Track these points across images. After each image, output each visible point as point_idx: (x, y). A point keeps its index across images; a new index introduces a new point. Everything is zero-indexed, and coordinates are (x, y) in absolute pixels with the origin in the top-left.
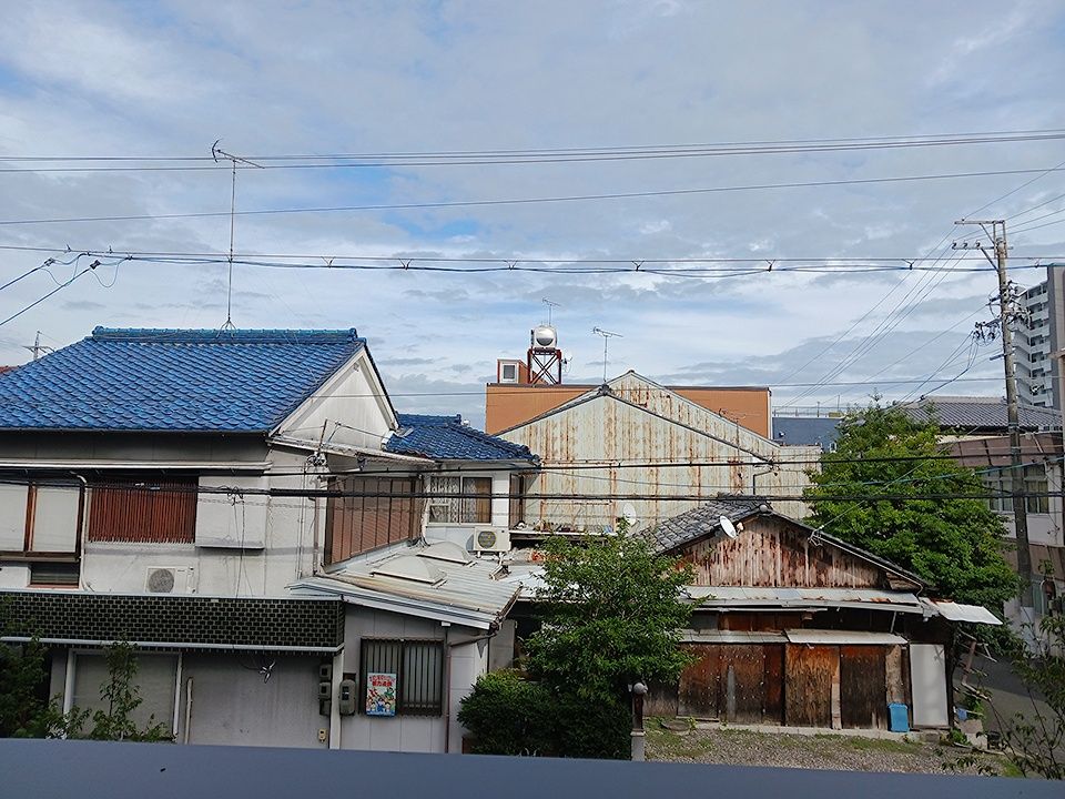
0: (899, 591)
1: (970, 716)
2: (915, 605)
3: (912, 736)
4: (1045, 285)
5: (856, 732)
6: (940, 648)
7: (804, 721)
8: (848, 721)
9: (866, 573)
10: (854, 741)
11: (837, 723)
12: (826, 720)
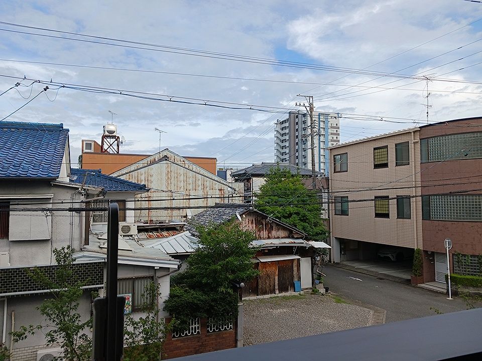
0: (297, 238)
1: (320, 283)
2: (303, 243)
3: (302, 292)
4: (288, 120)
5: (283, 294)
6: (310, 259)
7: (265, 293)
8: (281, 291)
9: (285, 232)
10: (284, 297)
11: (277, 292)
12: (273, 291)
